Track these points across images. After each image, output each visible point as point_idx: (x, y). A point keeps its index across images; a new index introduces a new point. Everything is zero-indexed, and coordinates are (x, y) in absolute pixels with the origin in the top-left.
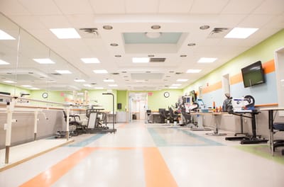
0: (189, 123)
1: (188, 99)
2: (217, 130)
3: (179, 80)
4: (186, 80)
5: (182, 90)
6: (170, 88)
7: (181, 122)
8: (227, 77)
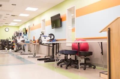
0: (20, 50)
1: (21, 34)
2: (35, 54)
3: (15, 20)
4: (20, 21)
5: (18, 27)
6: (10, 25)
7: (15, 49)
8: (44, 21)
